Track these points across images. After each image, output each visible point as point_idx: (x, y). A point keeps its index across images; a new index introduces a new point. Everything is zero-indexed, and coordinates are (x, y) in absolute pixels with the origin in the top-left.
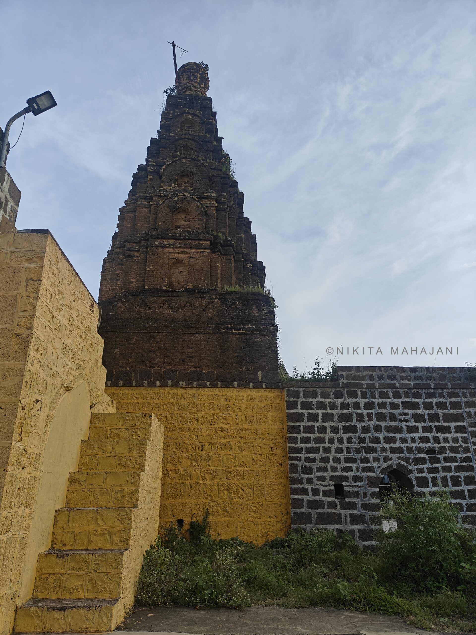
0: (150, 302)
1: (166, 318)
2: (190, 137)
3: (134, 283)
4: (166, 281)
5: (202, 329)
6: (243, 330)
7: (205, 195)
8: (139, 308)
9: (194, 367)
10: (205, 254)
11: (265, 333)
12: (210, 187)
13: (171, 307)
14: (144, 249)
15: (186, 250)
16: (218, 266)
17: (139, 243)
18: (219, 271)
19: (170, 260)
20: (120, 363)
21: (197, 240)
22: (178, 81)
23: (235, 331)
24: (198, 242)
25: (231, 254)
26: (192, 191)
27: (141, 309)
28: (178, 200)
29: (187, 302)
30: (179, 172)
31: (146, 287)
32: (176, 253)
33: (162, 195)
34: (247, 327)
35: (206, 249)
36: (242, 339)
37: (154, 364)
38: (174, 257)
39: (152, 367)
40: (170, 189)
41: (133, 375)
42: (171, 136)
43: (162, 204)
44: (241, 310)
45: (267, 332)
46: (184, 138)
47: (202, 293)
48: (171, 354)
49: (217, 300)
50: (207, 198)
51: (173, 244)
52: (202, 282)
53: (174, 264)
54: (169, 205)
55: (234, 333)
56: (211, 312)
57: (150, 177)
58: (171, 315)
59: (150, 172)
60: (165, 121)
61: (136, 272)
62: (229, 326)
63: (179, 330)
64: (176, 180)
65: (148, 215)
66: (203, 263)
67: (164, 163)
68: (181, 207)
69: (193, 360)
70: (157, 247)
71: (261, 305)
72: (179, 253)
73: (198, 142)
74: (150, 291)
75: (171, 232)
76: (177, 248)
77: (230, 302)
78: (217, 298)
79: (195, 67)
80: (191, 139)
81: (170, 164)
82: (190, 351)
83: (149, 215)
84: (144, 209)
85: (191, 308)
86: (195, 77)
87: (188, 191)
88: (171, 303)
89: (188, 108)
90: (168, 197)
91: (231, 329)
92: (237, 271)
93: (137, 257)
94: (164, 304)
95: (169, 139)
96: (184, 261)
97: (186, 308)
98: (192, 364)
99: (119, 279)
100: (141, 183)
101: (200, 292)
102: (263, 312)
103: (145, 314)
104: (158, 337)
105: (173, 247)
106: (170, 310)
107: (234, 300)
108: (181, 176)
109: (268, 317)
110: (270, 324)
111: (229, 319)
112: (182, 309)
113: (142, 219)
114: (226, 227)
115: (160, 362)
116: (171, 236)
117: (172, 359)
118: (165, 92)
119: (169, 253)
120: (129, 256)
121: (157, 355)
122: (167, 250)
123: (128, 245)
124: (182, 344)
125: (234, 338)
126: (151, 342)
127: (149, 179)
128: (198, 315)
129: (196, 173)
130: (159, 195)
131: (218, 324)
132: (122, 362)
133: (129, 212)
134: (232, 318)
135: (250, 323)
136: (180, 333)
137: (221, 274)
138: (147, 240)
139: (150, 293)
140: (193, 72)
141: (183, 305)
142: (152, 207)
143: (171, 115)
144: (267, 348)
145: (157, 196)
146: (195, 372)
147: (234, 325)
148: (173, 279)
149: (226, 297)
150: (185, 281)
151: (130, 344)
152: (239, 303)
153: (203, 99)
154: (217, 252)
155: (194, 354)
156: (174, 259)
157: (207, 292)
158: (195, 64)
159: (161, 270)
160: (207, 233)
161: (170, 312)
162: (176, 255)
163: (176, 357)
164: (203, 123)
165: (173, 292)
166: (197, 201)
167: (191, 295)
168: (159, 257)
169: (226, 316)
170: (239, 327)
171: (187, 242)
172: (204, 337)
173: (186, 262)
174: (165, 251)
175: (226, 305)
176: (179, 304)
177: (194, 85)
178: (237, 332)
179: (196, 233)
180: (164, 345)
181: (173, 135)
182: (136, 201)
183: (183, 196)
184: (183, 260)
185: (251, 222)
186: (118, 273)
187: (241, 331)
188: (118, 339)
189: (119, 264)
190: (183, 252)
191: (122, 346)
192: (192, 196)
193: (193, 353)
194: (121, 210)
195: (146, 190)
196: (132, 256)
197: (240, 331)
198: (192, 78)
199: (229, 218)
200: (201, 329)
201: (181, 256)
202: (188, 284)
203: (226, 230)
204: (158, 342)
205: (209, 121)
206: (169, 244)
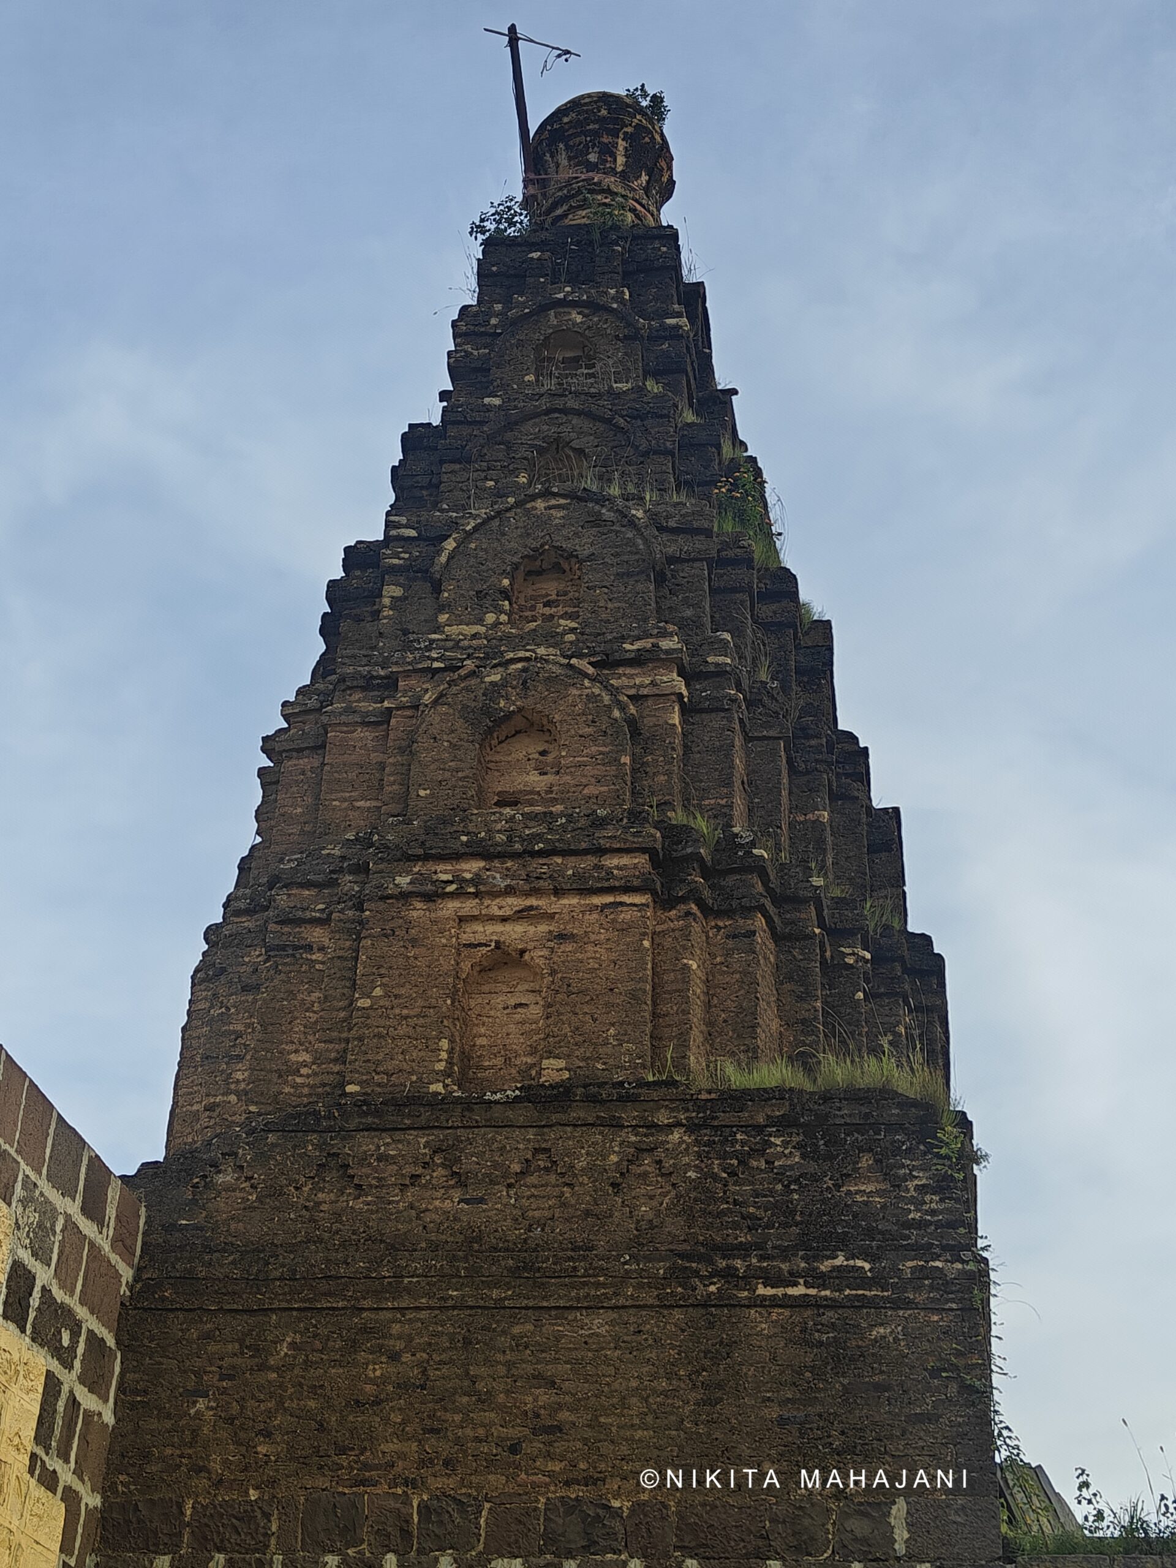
0: (363, 1160)
1: (433, 1236)
2: (572, 403)
3: (304, 1071)
4: (444, 1055)
5: (604, 1285)
6: (807, 1285)
7: (627, 646)
8: (316, 1189)
9: (567, 1483)
10: (626, 915)
11: (921, 1298)
12: (659, 610)
13: (461, 1180)
14: (350, 913)
15: (533, 901)
16: (687, 967)
17: (333, 883)
18: (697, 989)
19: (465, 952)
20: (216, 1467)
21: (585, 852)
22: (532, 176)
23: (770, 1291)
24: (589, 861)
25: (750, 909)
26: (571, 637)
27: (321, 1196)
28: (504, 683)
29: (536, 1151)
30: (516, 559)
31: (350, 1088)
32: (492, 919)
33: (436, 665)
34: (825, 1266)
35: (627, 889)
36: (804, 1330)
37: (376, 1467)
38: (482, 939)
39: (363, 1483)
40: (475, 636)
41: (274, 1528)
42: (489, 408)
43: (436, 702)
44: (796, 1181)
45: (932, 1288)
46: (548, 412)
47: (602, 1102)
48: (458, 1418)
49: (676, 1136)
50: (638, 660)
51: (477, 880)
52: (609, 1050)
53: (485, 969)
54: (465, 707)
55: (764, 1298)
56: (652, 1198)
57: (392, 591)
58: (456, 1219)
59: (393, 569)
60: (468, 348)
61: (314, 1017)
62: (738, 1263)
63: (495, 1293)
64: (505, 594)
65: (375, 757)
66: (613, 956)
67: (454, 524)
68: (520, 710)
69: (559, 1447)
70: (405, 896)
71: (897, 1151)
72: (504, 920)
73: (609, 421)
74: (363, 1103)
75: (471, 827)
76: (494, 894)
77: (743, 1143)
78: (678, 1124)
79: (604, 112)
80: (579, 413)
81: (476, 529)
82: (544, 1397)
83: (381, 757)
84: (360, 733)
85: (552, 1178)
86: (609, 151)
87: (552, 638)
88: (458, 1160)
89: (568, 282)
90: (462, 672)
91: (748, 1280)
92: (787, 986)
93: (322, 949)
94: (426, 1165)
95: (482, 423)
96: (527, 956)
97: (532, 1179)
98: (557, 1467)
99: (240, 1058)
100: (359, 620)
101: (593, 1100)
102: (911, 1185)
103: (337, 1216)
104: (396, 1329)
105: (476, 895)
106: (457, 1195)
107: (759, 1129)
108: (529, 573)
109: (933, 1212)
110: (945, 1248)
111: (736, 1226)
112: (510, 1186)
113: (352, 775)
114: (729, 784)
115: (402, 1456)
116: (466, 844)
117: (457, 1441)
118: (478, 229)
119: (462, 920)
120: (283, 948)
121: (386, 1421)
122: (451, 907)
123: (282, 899)
124: (509, 1365)
125: (761, 1323)
126: (362, 1356)
127: (386, 601)
128: (587, 1213)
129: (591, 557)
130: (425, 664)
131: (681, 1256)
132: (225, 1462)
133: (300, 750)
134: (753, 1224)
135: (842, 1243)
136: (499, 1305)
137: (708, 1005)
138: (361, 869)
139: (366, 1114)
140: (596, 134)
141: (516, 1167)
142: (393, 721)
143: (494, 321)
144: (935, 1373)
145: (415, 671)
146: (572, 1507)
147: (762, 1258)
148: (480, 1041)
149: (724, 1118)
150: (533, 1051)
151: (263, 1367)
152: (785, 1144)
153: (635, 238)
154: (683, 900)
155: (565, 1415)
156: (484, 950)
157: (628, 1099)
158: (605, 98)
159: (420, 1002)
160: (636, 817)
161: (450, 1202)
162: (490, 928)
163: (481, 1432)
164: (634, 336)
165: (467, 1105)
166: (593, 680)
167: (554, 1118)
168: (414, 942)
169: (723, 1213)
170: (785, 1267)
171: (539, 866)
172: (612, 1323)
173: (538, 956)
174: (440, 913)
175: (724, 1156)
176: (495, 1165)
177: (599, 183)
178: (780, 1291)
179: (582, 822)
180: (424, 1372)
181: (497, 401)
182: (327, 699)
183: (527, 659)
184: (522, 952)
185: (866, 748)
186: (240, 1028)
187: (799, 1290)
188: (212, 1348)
189: (246, 989)
190: (522, 915)
191: (231, 1378)
192: (570, 657)
193: (560, 1406)
194: (268, 745)
195: (373, 648)
196: (296, 948)
197: (792, 1291)
198: (593, 157)
199: (748, 739)
200: (598, 1285)
201: (515, 933)
202: (545, 1063)
203: (729, 796)
204: (394, 1357)
205: (662, 325)
206: (458, 879)
